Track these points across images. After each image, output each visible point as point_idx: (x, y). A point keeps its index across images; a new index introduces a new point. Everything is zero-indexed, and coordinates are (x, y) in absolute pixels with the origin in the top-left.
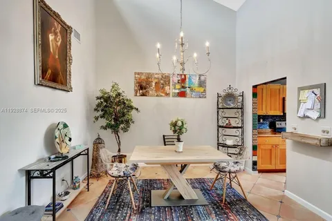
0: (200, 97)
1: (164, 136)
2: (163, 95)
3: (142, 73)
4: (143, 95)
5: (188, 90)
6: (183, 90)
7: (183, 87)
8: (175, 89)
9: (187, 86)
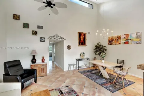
0: (137, 44)
1: (117, 60)
2: (118, 44)
3: (110, 37)
4: (111, 44)
5: (130, 41)
6: (126, 41)
7: (127, 40)
8: (123, 41)
9: (129, 39)
